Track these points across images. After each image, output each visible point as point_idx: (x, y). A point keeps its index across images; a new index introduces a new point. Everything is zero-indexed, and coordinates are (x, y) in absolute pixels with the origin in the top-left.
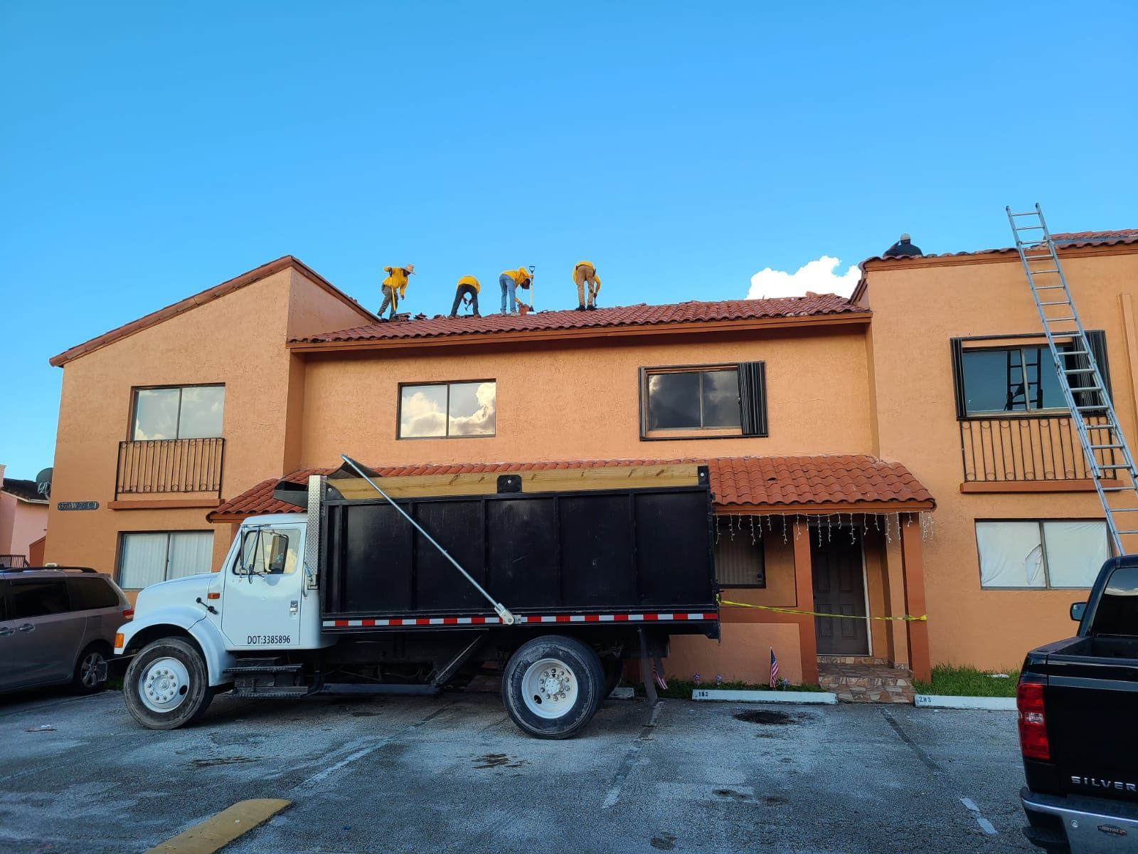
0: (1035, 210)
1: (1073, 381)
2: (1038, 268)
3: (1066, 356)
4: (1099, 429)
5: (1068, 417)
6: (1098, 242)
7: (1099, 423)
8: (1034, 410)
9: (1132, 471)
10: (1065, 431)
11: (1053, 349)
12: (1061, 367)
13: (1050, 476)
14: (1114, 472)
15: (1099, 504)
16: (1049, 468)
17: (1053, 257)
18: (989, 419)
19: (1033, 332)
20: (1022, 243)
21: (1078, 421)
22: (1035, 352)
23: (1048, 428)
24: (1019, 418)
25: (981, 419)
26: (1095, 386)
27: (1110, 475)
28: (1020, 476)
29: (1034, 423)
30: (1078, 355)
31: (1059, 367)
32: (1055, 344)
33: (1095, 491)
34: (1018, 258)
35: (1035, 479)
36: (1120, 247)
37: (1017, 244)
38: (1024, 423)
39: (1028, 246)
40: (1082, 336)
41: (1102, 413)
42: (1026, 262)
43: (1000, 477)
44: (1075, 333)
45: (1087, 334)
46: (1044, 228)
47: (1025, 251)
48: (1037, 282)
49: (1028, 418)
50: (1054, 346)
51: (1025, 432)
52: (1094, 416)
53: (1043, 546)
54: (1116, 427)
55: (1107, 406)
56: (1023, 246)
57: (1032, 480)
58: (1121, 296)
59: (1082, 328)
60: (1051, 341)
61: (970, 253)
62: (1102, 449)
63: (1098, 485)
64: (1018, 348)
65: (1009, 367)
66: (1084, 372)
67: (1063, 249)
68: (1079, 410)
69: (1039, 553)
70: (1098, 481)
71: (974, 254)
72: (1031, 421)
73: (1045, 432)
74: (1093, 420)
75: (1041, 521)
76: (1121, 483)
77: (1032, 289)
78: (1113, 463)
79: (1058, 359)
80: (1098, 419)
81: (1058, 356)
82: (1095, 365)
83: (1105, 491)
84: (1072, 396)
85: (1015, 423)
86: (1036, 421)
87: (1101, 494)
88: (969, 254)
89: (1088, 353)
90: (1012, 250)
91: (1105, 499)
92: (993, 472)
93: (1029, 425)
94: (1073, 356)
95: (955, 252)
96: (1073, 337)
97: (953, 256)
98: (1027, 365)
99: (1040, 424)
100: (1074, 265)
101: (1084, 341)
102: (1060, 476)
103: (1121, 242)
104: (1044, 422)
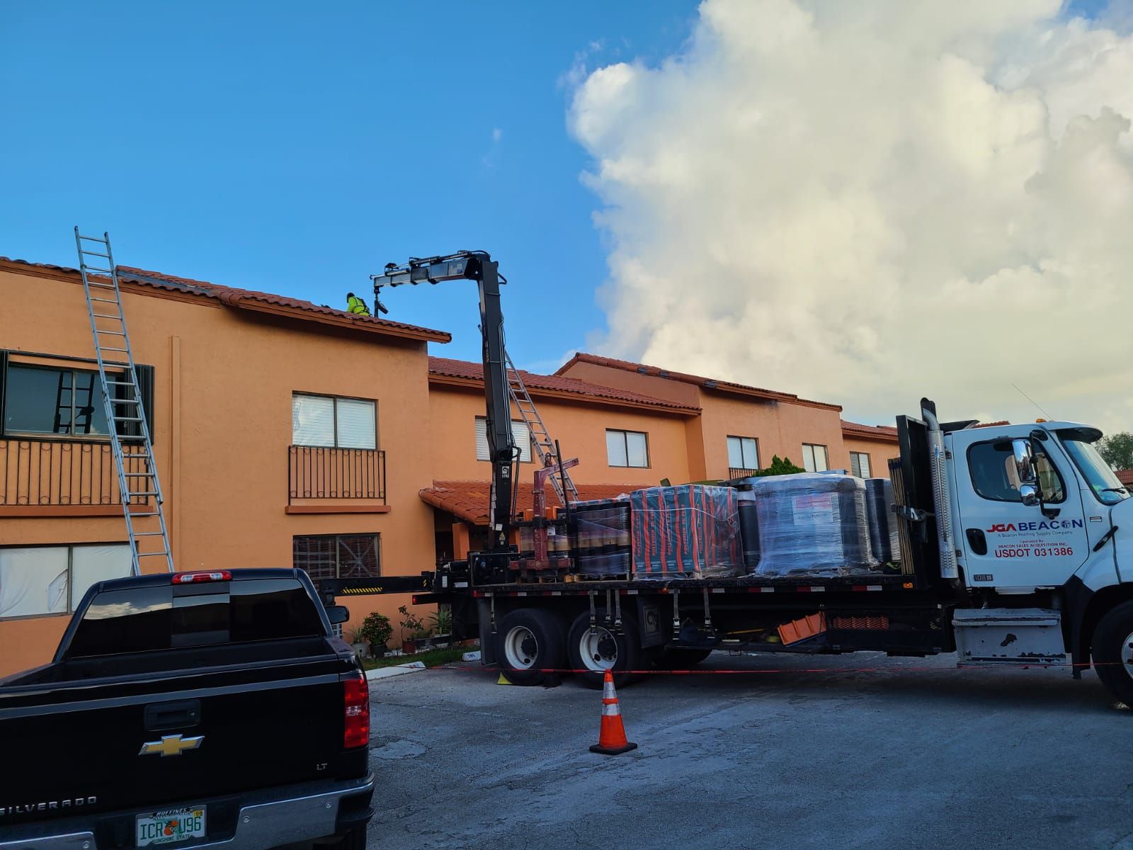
0: (104, 239)
1: (120, 410)
2: (100, 296)
3: (117, 386)
4: (138, 458)
5: (109, 444)
6: (158, 284)
7: (138, 452)
8: (79, 434)
9: (158, 498)
10: (106, 457)
11: (103, 376)
12: (108, 396)
13: (86, 501)
14: (147, 498)
15: (127, 528)
16: (86, 492)
17: (115, 288)
18: (30, 440)
19: (87, 357)
20: (86, 267)
21: (119, 450)
22: (89, 377)
23: (90, 454)
24: (62, 441)
25: (20, 439)
26: (137, 417)
27: (142, 501)
28: (55, 501)
29: (77, 447)
30: (127, 386)
31: (106, 395)
32: (105, 372)
33: (123, 516)
34: (80, 281)
35: (70, 504)
36: (176, 294)
37: (81, 267)
38: (67, 447)
39: (94, 272)
40: (132, 369)
41: (140, 443)
42: (87, 287)
43: (34, 501)
44: (127, 365)
45: (138, 368)
46: (110, 258)
47: (89, 275)
48: (96, 308)
49: (71, 442)
50: (104, 374)
51: (66, 456)
52: (135, 445)
53: (69, 571)
54: (150, 457)
55: (145, 437)
56: (87, 270)
57: (67, 505)
58: (172, 338)
59: (133, 361)
60: (102, 369)
61: (30, 262)
62: (138, 476)
63: (126, 510)
64: (70, 370)
65: (60, 388)
66: (130, 403)
67: (125, 283)
68: (119, 438)
69: (64, 578)
70: (127, 507)
71: (34, 266)
72: (74, 445)
73: (86, 457)
74: (134, 449)
75: (70, 546)
76: (151, 509)
77: (91, 315)
78: (147, 491)
79: (106, 388)
80: (138, 448)
81: (106, 384)
82: (140, 397)
83: (131, 516)
84: (114, 425)
85: (57, 447)
86: (79, 445)
87: (128, 518)
88: (29, 264)
89: (135, 386)
90: (74, 271)
91: (131, 524)
92: (26, 495)
93: (71, 449)
94: (123, 386)
95: (13, 259)
96: (125, 368)
97: (10, 261)
98: (77, 389)
99: (82, 449)
100: (134, 301)
101: (133, 374)
102: (96, 501)
103: (177, 290)
104: (87, 448)
